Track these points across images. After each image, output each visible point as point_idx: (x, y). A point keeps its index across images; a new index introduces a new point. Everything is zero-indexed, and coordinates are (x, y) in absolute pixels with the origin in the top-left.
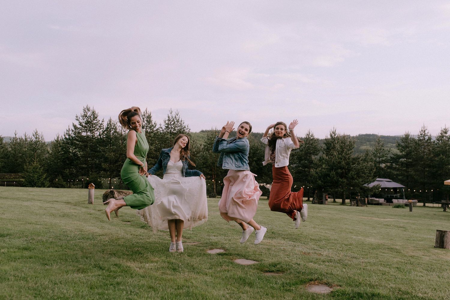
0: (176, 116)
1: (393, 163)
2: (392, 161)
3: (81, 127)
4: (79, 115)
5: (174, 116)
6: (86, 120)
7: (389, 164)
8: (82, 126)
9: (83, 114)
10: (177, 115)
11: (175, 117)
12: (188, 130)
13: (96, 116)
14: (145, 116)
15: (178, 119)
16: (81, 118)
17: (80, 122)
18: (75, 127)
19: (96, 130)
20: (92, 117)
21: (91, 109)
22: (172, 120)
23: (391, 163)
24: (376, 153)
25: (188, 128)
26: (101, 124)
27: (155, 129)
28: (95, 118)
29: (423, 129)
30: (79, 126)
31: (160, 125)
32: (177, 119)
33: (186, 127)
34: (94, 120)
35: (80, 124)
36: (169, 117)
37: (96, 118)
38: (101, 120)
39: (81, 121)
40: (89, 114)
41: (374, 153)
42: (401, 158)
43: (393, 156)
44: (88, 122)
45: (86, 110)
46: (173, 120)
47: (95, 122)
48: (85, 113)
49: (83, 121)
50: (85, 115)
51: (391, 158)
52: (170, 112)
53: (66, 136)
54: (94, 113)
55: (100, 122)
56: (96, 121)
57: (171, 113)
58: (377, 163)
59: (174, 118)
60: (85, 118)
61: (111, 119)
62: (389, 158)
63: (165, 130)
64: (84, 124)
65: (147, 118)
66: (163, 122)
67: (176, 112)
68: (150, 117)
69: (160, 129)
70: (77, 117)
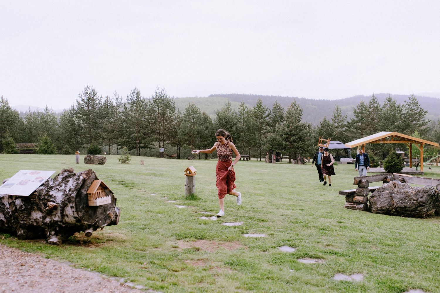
0: (163, 92)
2: (349, 126)
3: (83, 103)
4: (81, 93)
5: (160, 92)
6: (87, 96)
8: (84, 102)
9: (84, 92)
13: (95, 93)
16: (83, 95)
17: (82, 99)
18: (78, 103)
19: (96, 105)
20: (92, 94)
21: (91, 87)
22: (159, 95)
24: (334, 119)
25: (173, 101)
26: (100, 100)
27: (144, 104)
29: (373, 98)
30: (81, 102)
31: (149, 100)
32: (163, 94)
33: (171, 101)
34: (94, 96)
35: (83, 100)
36: (156, 93)
37: (96, 95)
38: (100, 96)
40: (89, 91)
42: (356, 123)
43: (350, 121)
44: (89, 99)
45: (87, 89)
47: (95, 98)
48: (87, 91)
49: (85, 98)
50: (86, 92)
51: (348, 122)
53: (72, 111)
54: (93, 91)
55: (99, 98)
57: (158, 89)
58: (336, 127)
60: (86, 95)
61: (107, 96)
62: (346, 123)
63: (153, 104)
64: (85, 101)
65: (137, 94)
66: (151, 97)
67: (162, 88)
68: (139, 94)
69: (148, 103)
70: (80, 95)
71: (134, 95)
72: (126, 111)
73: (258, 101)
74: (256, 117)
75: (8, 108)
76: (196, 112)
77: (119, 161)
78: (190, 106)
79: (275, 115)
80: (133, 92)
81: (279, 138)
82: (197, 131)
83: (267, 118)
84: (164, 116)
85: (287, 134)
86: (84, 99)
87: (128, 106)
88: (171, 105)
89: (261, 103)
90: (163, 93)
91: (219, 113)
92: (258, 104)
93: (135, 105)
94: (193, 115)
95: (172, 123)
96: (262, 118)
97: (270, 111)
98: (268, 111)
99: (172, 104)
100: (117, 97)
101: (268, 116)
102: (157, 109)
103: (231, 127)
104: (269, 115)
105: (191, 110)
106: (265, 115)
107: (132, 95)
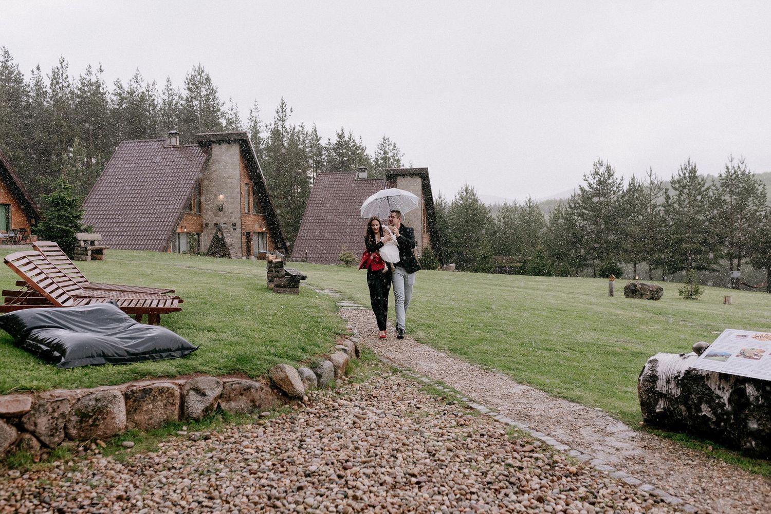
0: (741, 165)
3: (591, 190)
4: (588, 174)
5: (736, 165)
6: (597, 179)
8: (592, 188)
9: (593, 171)
10: (743, 163)
11: (739, 167)
12: (762, 186)
13: (612, 173)
14: (686, 169)
15: (744, 170)
16: (590, 177)
17: (589, 183)
18: (582, 189)
19: (612, 193)
20: (606, 174)
21: (605, 163)
22: (733, 172)
25: (761, 182)
26: (620, 184)
27: (703, 189)
30: (587, 189)
31: (713, 181)
32: (742, 170)
33: (758, 182)
34: (609, 178)
35: (590, 185)
36: (727, 168)
37: (612, 175)
38: (620, 178)
39: (591, 181)
40: (602, 170)
44: (600, 183)
45: (598, 165)
46: (735, 172)
47: (610, 181)
48: (597, 170)
49: (594, 182)
50: (596, 172)
52: (730, 159)
53: (571, 204)
54: (608, 168)
55: (618, 181)
56: (612, 181)
57: (732, 162)
59: (736, 169)
60: (596, 176)
61: (634, 177)
63: (721, 189)
64: (595, 186)
65: (691, 172)
66: (716, 175)
67: (740, 160)
68: (695, 171)
69: (712, 187)
70: (585, 176)
71: (685, 174)
72: (667, 202)
75: (475, 201)
77: (681, 295)
80: (683, 167)
84: (742, 210)
86: (592, 183)
87: (673, 193)
88: (758, 190)
90: (742, 167)
93: (686, 191)
99: (761, 188)
100: (653, 177)
102: (727, 198)
107: (682, 174)
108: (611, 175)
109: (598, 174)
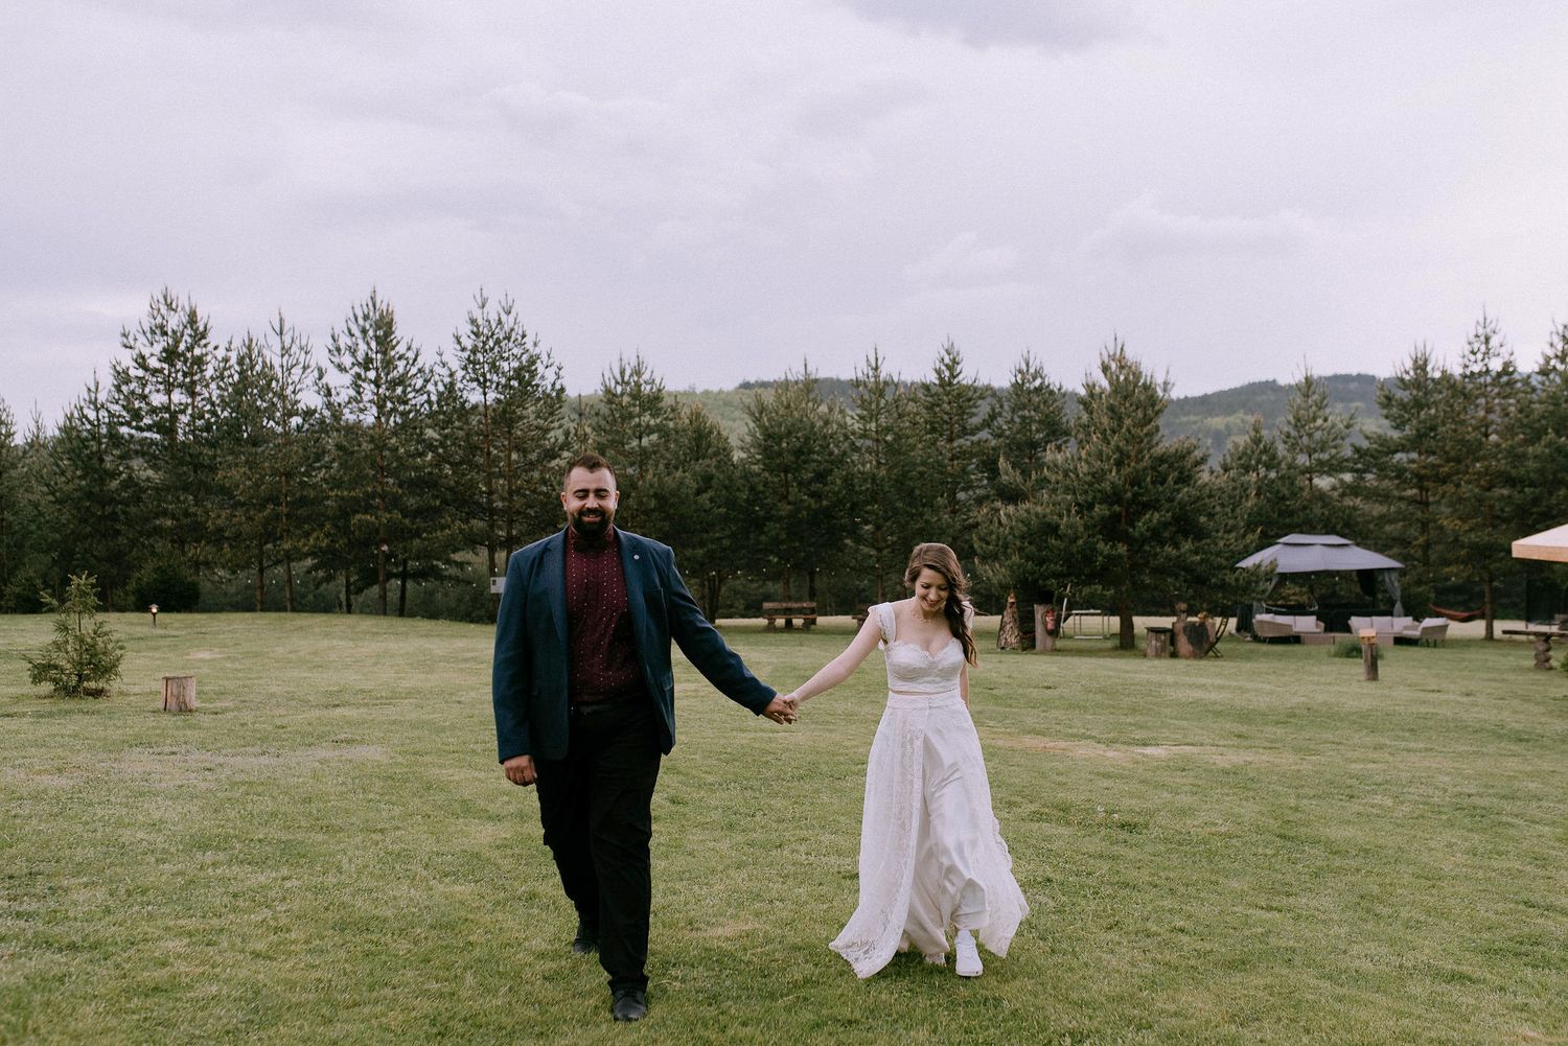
0: (504, 318)
1: (1365, 471)
2: (1359, 466)
3: (143, 372)
4: (133, 329)
5: (493, 318)
6: (163, 344)
7: (1348, 477)
8: (148, 369)
9: (148, 322)
10: (509, 313)
11: (500, 322)
12: (554, 368)
13: (202, 329)
14: (366, 317)
15: (512, 330)
16: (142, 339)
17: (138, 356)
20: (187, 332)
21: (183, 302)
22: (487, 332)
23: (1357, 471)
24: (1294, 433)
25: (551, 361)
26: (223, 360)
28: (200, 340)
29: (1481, 331)
30: (134, 371)
31: (438, 353)
32: (507, 328)
33: (544, 357)
34: (196, 342)
35: (141, 361)
36: (473, 322)
37: (203, 336)
38: (223, 346)
39: (145, 350)
40: (174, 322)
41: (1288, 436)
42: (1396, 451)
43: (1365, 444)
44: (170, 355)
45: (164, 309)
46: (492, 333)
47: (198, 351)
48: (159, 320)
49: (154, 352)
50: (157, 326)
51: (1357, 450)
52: (479, 301)
54: (192, 319)
55: (221, 353)
56: (205, 350)
57: (483, 307)
58: (1303, 473)
59: (494, 325)
60: (158, 338)
61: (251, 341)
62: (1348, 452)
63: (460, 373)
64: (154, 363)
65: (379, 326)
67: (504, 303)
68: (390, 324)
69: (438, 369)
70: (126, 336)
71: (364, 331)
73: (944, 353)
74: (933, 430)
76: (652, 403)
78: (622, 373)
79: (1023, 418)
80: (358, 314)
81: (1071, 522)
82: (655, 495)
83: (984, 434)
84: (510, 427)
85: (1114, 497)
86: (146, 352)
87: (339, 381)
88: (543, 378)
89: (955, 362)
90: (508, 322)
91: (762, 409)
92: (943, 368)
94: (639, 416)
95: (554, 463)
96: (964, 432)
97: (1000, 401)
98: (989, 400)
99: (550, 374)
100: (287, 338)
101: (986, 424)
102: (475, 396)
103: (821, 477)
104: (993, 416)
105: (631, 395)
106: (975, 421)
107: (356, 331)
108: (200, 336)
109: (165, 333)
